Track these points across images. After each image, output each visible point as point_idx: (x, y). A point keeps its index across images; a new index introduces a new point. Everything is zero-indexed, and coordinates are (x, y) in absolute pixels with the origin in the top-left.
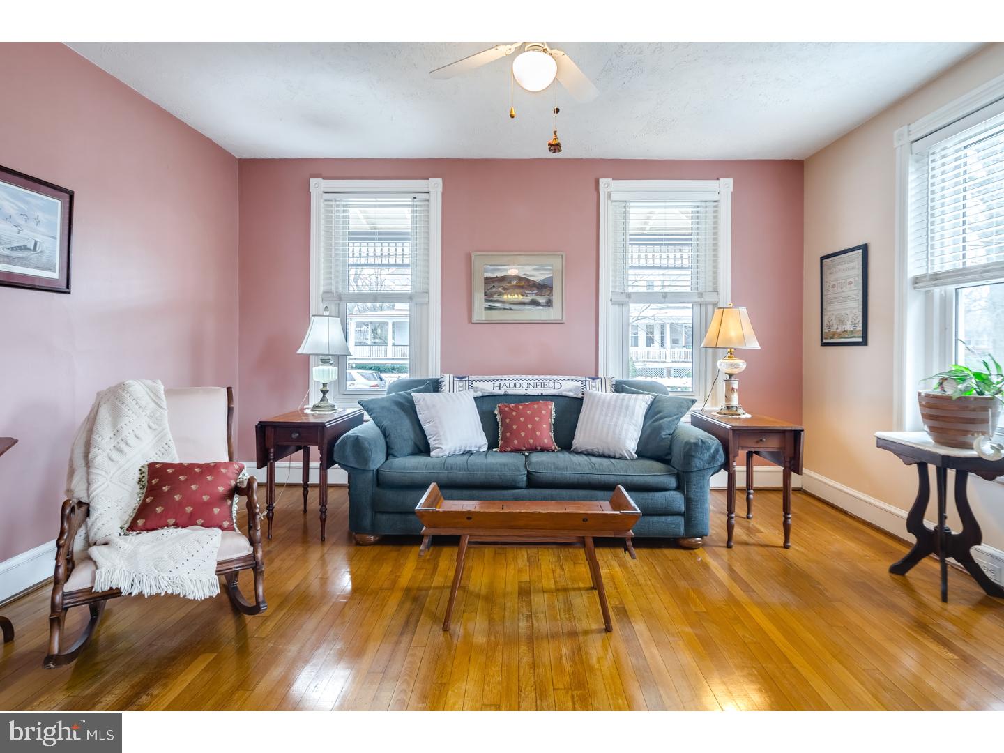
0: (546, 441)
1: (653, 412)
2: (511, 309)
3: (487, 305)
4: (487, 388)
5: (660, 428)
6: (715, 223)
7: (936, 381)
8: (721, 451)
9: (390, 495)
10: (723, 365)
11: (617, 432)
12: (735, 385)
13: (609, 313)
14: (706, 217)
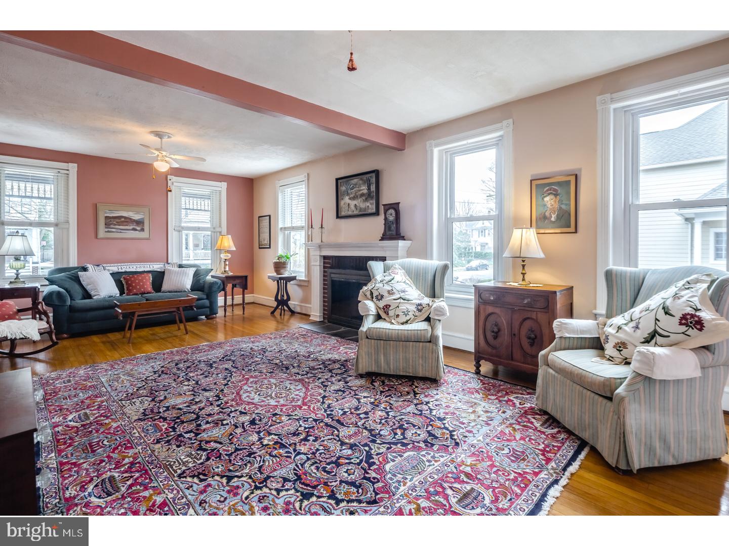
0: (149, 289)
1: (197, 275)
2: (121, 232)
3: (107, 230)
4: (115, 269)
5: (199, 280)
6: (220, 199)
7: (277, 258)
8: (222, 284)
9: (77, 315)
10: (223, 256)
11: (182, 282)
12: (227, 263)
13: (173, 236)
14: (216, 195)
